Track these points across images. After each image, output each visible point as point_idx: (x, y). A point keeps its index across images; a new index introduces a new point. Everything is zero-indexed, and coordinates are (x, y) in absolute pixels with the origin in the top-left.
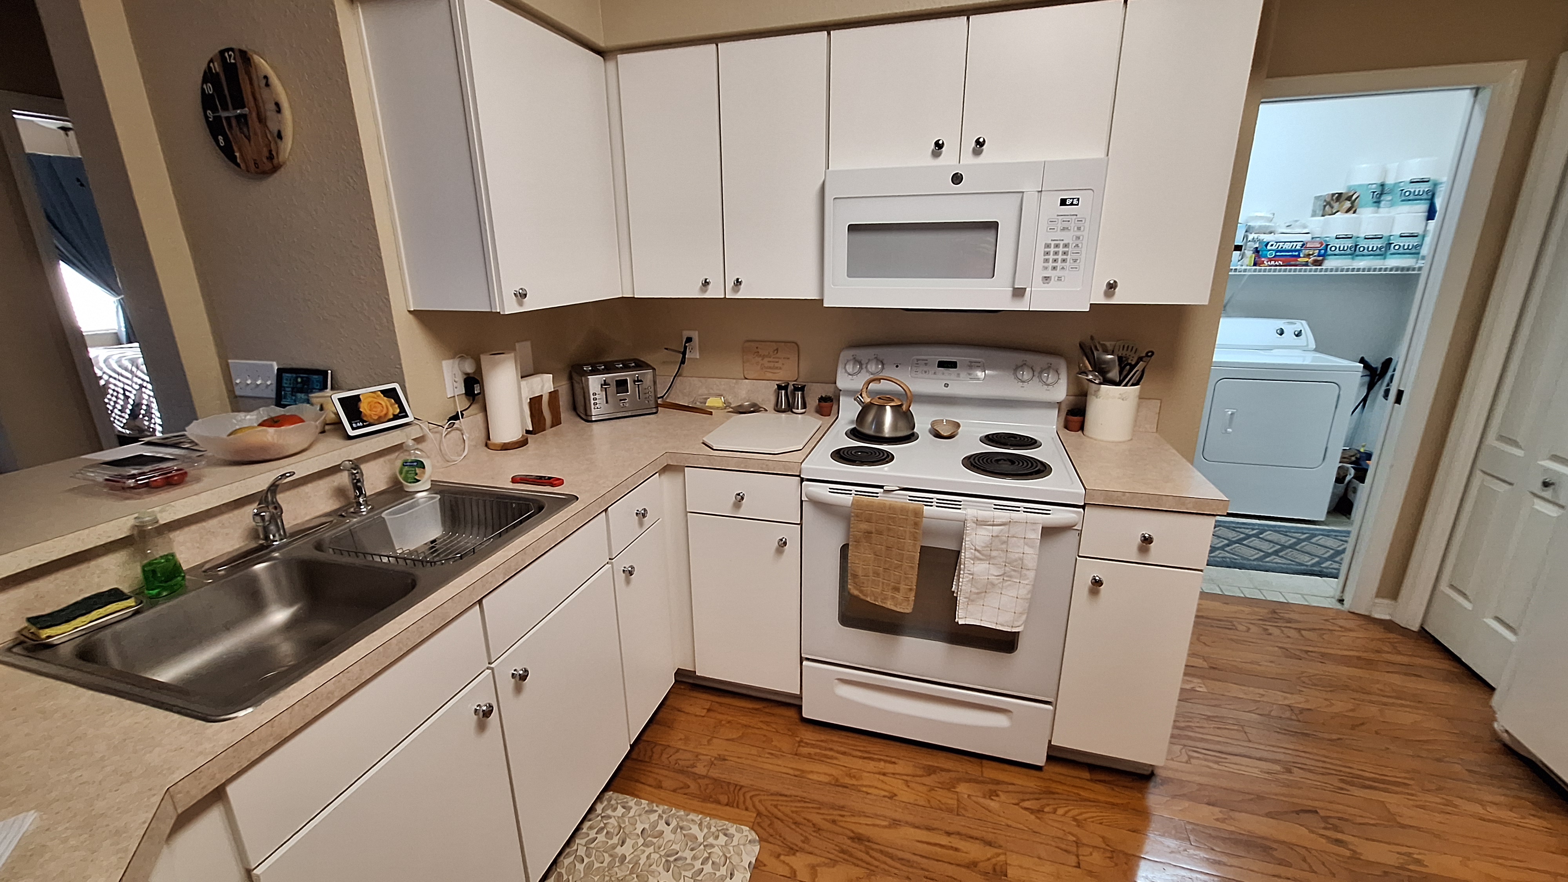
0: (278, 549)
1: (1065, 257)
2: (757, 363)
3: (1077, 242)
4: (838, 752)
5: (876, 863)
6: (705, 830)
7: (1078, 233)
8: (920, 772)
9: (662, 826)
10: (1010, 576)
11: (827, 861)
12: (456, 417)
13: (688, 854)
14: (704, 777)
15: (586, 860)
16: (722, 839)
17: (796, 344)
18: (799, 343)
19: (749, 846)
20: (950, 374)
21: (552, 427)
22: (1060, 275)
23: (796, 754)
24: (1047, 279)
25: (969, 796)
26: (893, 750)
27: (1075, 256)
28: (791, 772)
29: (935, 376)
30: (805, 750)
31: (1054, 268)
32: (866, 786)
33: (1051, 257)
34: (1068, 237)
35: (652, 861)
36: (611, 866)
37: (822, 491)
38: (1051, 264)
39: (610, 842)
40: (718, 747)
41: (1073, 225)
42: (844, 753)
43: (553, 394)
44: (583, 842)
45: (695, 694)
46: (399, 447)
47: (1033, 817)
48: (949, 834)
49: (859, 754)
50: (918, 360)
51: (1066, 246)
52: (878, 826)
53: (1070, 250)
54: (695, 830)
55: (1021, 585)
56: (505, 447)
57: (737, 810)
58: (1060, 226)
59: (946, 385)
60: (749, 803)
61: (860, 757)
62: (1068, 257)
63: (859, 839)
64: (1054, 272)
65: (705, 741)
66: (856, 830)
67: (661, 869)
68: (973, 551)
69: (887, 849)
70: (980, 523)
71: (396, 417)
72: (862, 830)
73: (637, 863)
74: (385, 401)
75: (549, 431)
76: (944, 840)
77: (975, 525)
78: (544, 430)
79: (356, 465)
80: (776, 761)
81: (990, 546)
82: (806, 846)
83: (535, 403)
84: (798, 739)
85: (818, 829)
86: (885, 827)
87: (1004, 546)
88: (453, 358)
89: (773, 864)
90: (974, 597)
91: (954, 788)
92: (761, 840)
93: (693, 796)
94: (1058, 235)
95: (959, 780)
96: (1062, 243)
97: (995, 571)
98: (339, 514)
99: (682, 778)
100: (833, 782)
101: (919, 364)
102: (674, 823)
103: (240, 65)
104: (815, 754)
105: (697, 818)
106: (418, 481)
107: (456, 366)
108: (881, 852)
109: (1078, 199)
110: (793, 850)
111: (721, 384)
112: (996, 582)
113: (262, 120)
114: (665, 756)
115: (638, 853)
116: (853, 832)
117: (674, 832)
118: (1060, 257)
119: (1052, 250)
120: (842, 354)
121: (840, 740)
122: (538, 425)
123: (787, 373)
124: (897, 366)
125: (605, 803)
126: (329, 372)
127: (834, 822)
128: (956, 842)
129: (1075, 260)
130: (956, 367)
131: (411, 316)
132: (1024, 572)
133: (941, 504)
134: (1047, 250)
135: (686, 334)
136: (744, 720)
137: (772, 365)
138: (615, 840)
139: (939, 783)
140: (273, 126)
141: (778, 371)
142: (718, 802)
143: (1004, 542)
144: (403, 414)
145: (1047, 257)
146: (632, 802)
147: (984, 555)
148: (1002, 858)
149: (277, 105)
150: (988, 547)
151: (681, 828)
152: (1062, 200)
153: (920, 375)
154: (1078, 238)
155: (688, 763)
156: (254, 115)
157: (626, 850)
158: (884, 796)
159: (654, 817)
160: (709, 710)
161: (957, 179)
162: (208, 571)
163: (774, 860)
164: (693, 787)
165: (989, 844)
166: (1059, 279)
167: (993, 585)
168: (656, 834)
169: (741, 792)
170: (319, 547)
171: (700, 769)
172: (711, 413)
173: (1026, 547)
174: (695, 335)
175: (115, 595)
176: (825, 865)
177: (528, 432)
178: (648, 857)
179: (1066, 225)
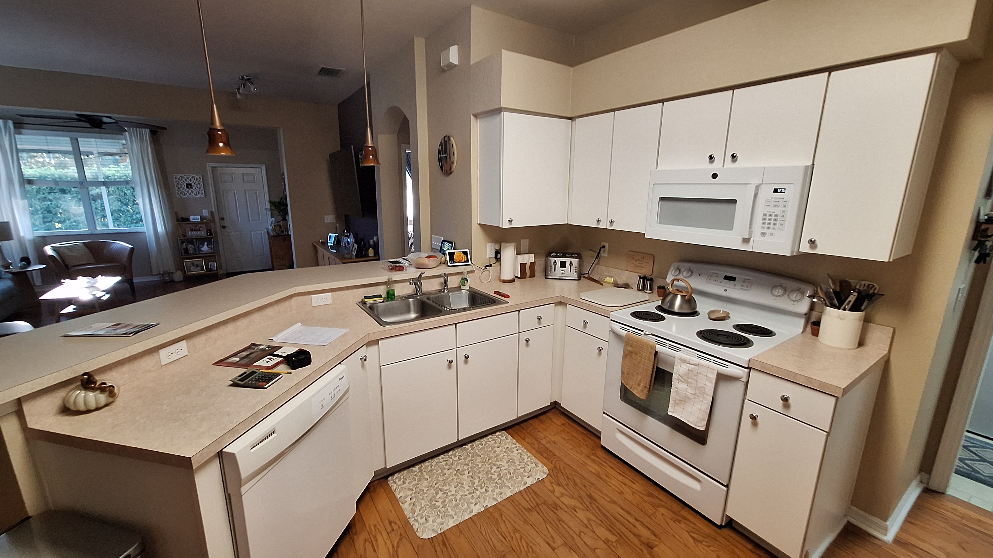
0: (419, 296)
1: (775, 222)
2: (633, 263)
3: (783, 214)
4: (609, 466)
5: (591, 509)
6: (529, 459)
7: (784, 209)
8: (644, 493)
9: (515, 450)
10: (698, 396)
11: (570, 496)
12: (488, 266)
13: (518, 463)
14: (544, 445)
15: (483, 445)
16: (534, 465)
17: (653, 256)
18: (655, 256)
19: (542, 473)
20: (730, 284)
21: (530, 277)
22: (772, 232)
23: (588, 457)
24: (763, 234)
25: (663, 514)
26: (638, 478)
27: (782, 222)
28: (580, 461)
29: (720, 284)
30: (593, 457)
31: (769, 228)
32: (611, 483)
33: (767, 221)
34: (777, 211)
35: (504, 457)
36: (490, 452)
37: (617, 328)
38: (766, 226)
39: (494, 445)
40: (556, 438)
41: (781, 204)
42: (612, 468)
43: (532, 264)
44: (486, 440)
45: (562, 417)
46: (461, 273)
47: (692, 541)
48: (636, 520)
49: (619, 471)
50: (713, 273)
51: (776, 216)
52: (604, 498)
53: (779, 218)
54: (526, 457)
55: (703, 403)
56: (504, 281)
57: (547, 462)
58: (773, 204)
59: (726, 290)
60: (554, 462)
61: (618, 473)
62: (777, 223)
63: (591, 497)
64: (768, 230)
65: (553, 433)
66: (592, 494)
67: (505, 461)
68: (678, 375)
69: (600, 507)
70: (683, 361)
71: (465, 262)
72: (594, 495)
73: (499, 455)
74: (463, 255)
75: (527, 279)
76: (632, 520)
77: (680, 361)
78: (525, 278)
79: (446, 276)
80: (578, 455)
81: (687, 375)
82: (566, 487)
83: (523, 266)
84: (594, 452)
85: (576, 484)
86: (607, 501)
87: (695, 378)
88: (492, 243)
89: (547, 483)
90: (677, 402)
91: (658, 507)
92: (549, 474)
93: (534, 448)
94: (772, 209)
95: (663, 506)
96: (773, 214)
97: (690, 391)
98: (440, 291)
99: (534, 441)
100: (596, 474)
101: (711, 276)
102: (519, 451)
103: (448, 141)
104: (597, 461)
105: (529, 454)
106: (465, 286)
107: (493, 246)
108: (597, 507)
109: (785, 189)
110: (559, 485)
111: (615, 272)
112: (691, 397)
113: (450, 158)
114: (533, 431)
115: (501, 453)
116: (590, 494)
117: (518, 454)
118: (772, 222)
119: (768, 217)
120: (673, 264)
121: (614, 462)
122: (523, 275)
123: (646, 271)
124: (700, 275)
125: (501, 433)
127: (585, 486)
128: (637, 524)
129: (782, 225)
130: (735, 281)
131: (478, 226)
132: (705, 396)
133: (671, 347)
134: (765, 217)
135: (603, 244)
136: (575, 435)
137: (639, 265)
138: (496, 445)
139: (651, 502)
140: (452, 159)
141: (642, 269)
142: (542, 455)
143: (695, 376)
144: (467, 261)
145: (764, 221)
146: (510, 438)
147: (685, 379)
148: (657, 543)
149: (454, 153)
150: (686, 375)
151: (521, 454)
152: (774, 189)
153: (712, 282)
154: (784, 212)
155: (541, 438)
156: (448, 157)
157: (498, 450)
158: (617, 491)
159: (514, 446)
160: (563, 424)
161: (715, 176)
162: (401, 298)
163: (549, 484)
164: (536, 446)
165: (655, 535)
166: (772, 234)
167: (689, 399)
168: (511, 451)
169: (554, 457)
170: (428, 299)
171: (544, 442)
172: (602, 285)
173: (707, 382)
174: (607, 245)
175: (380, 296)
176: (569, 496)
177: (516, 277)
178: (504, 456)
179: (776, 203)
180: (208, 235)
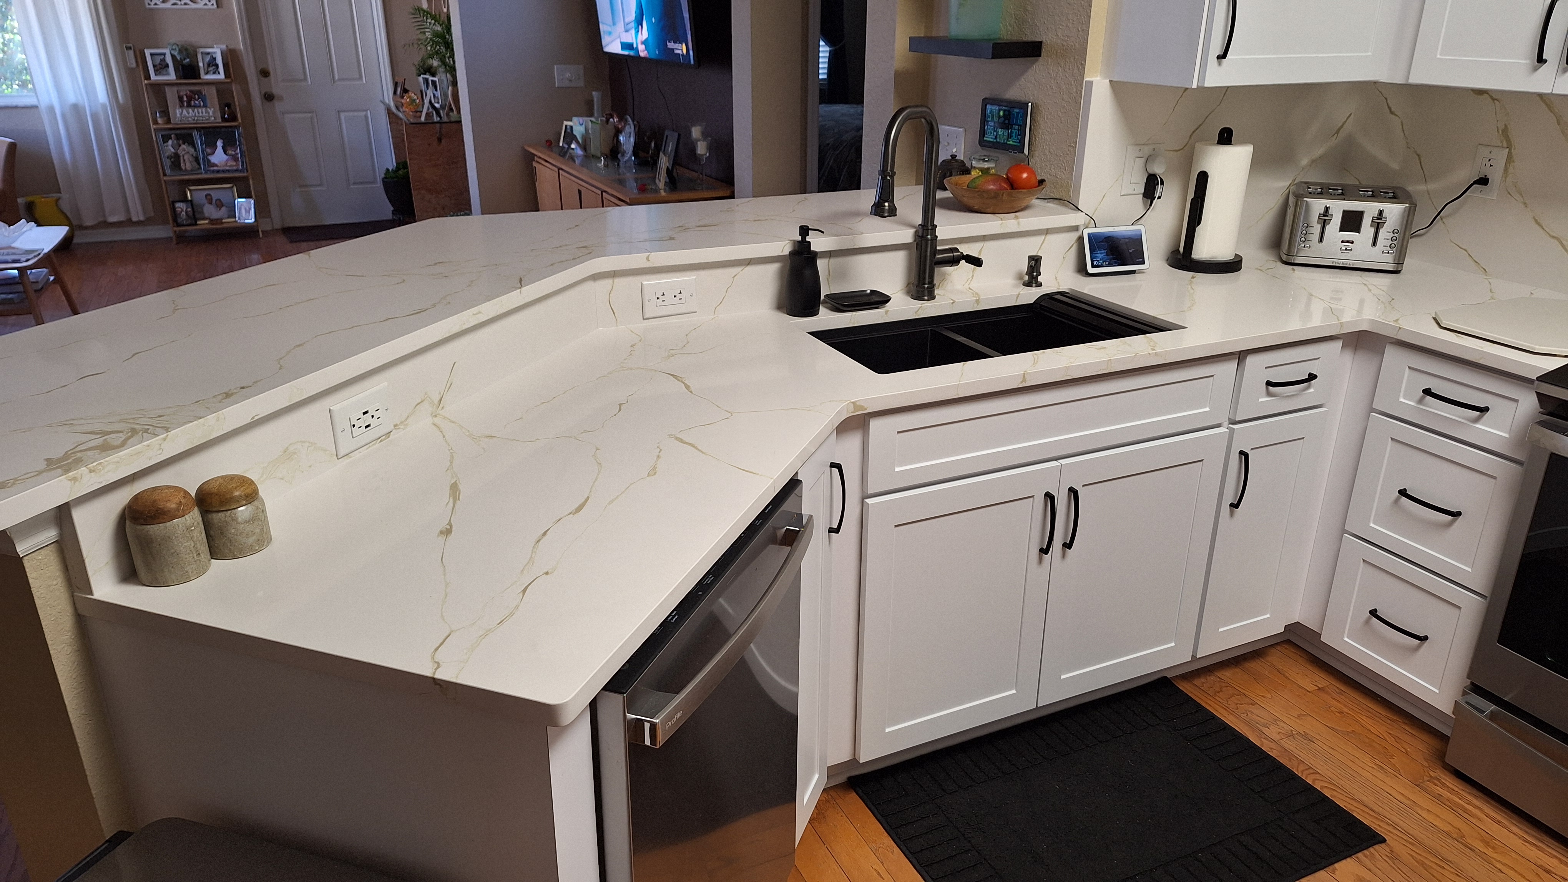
23: (1418, 785)
28: (1398, 797)
30: (1432, 790)
126: (1030, 104)
131: (1108, 86)
180: (224, 119)
